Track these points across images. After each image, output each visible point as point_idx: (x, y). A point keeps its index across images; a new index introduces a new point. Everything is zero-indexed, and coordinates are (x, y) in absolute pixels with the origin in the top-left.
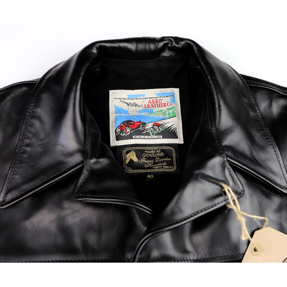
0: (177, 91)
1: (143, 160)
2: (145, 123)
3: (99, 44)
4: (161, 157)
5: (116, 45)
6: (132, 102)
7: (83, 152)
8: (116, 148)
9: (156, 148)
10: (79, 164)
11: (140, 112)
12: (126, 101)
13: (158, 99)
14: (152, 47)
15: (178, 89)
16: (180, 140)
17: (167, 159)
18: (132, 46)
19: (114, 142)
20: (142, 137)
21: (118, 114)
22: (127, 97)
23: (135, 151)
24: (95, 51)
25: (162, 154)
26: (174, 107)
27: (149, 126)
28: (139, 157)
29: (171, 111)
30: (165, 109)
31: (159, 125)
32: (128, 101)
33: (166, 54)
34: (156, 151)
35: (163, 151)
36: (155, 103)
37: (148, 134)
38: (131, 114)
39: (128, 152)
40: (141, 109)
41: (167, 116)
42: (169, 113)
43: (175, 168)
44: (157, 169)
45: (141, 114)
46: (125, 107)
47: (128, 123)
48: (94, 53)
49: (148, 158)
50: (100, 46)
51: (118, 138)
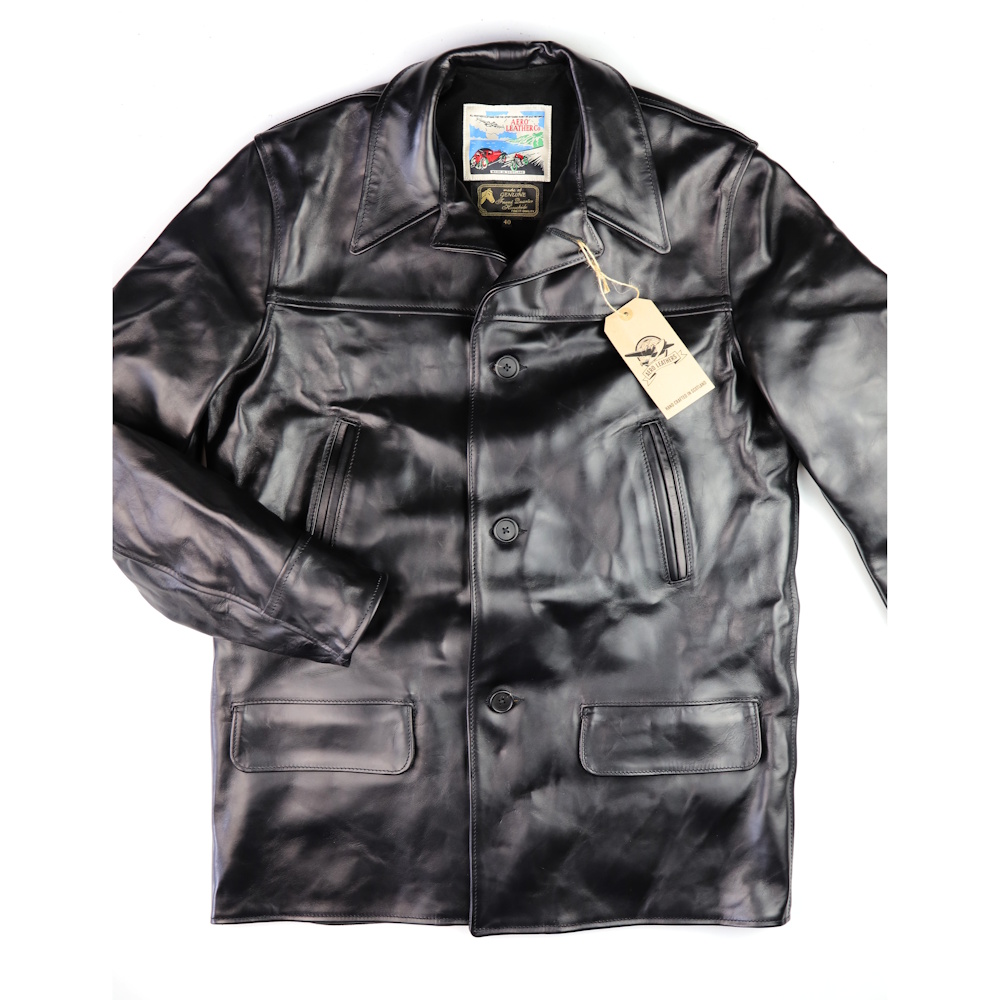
0: (548, 109)
1: (501, 201)
2: (505, 154)
3: (451, 56)
4: (522, 199)
5: (473, 54)
6: (491, 120)
7: (438, 194)
8: (470, 184)
9: (517, 186)
10: (435, 207)
11: (500, 136)
12: (483, 119)
13: (524, 119)
14: (518, 54)
15: (550, 107)
16: (546, 178)
17: (529, 201)
18: (493, 54)
19: (468, 176)
20: (502, 171)
21: (474, 138)
22: (485, 114)
23: (492, 189)
24: (446, 64)
25: (524, 194)
26: (541, 133)
27: (510, 158)
28: (496, 197)
29: (537, 139)
30: (531, 133)
31: (521, 158)
32: (487, 120)
33: (538, 61)
34: (516, 189)
35: (525, 190)
36: (519, 124)
37: (508, 168)
38: (490, 138)
39: (484, 190)
40: (502, 131)
41: (532, 145)
42: (535, 141)
43: (537, 212)
44: (515, 213)
45: (501, 139)
46: (483, 128)
47: (485, 152)
48: (445, 69)
49: (507, 199)
50: (454, 58)
51: (473, 171)
